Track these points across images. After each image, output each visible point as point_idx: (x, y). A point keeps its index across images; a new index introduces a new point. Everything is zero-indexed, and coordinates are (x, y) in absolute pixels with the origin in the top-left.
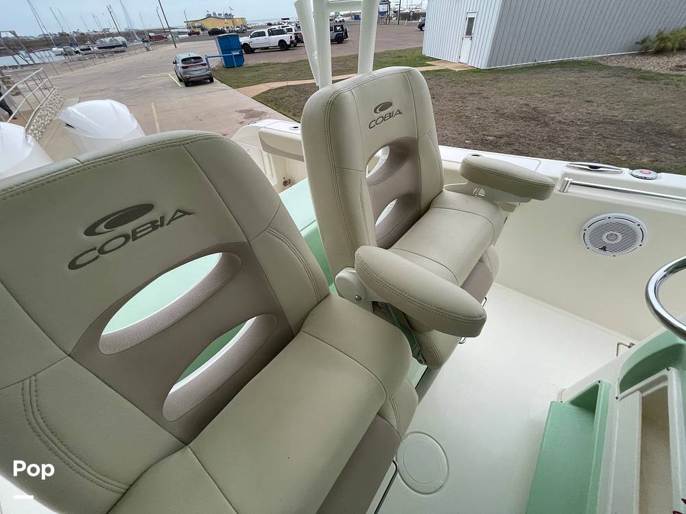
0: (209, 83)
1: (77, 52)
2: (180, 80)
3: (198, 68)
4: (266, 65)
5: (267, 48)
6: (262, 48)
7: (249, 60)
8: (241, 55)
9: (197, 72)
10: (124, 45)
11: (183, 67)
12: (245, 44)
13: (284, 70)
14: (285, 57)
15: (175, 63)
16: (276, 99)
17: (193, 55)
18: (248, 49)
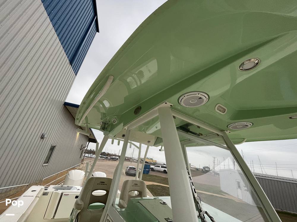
0: (134, 176)
1: (104, 157)
2: (126, 173)
3: (133, 171)
4: (156, 176)
5: (160, 171)
6: (158, 171)
7: (151, 173)
8: (149, 171)
9: (132, 172)
10: (117, 159)
11: (129, 170)
12: (152, 168)
13: (161, 179)
14: (164, 176)
15: (127, 168)
16: (153, 188)
17: (134, 167)
18: (153, 170)
